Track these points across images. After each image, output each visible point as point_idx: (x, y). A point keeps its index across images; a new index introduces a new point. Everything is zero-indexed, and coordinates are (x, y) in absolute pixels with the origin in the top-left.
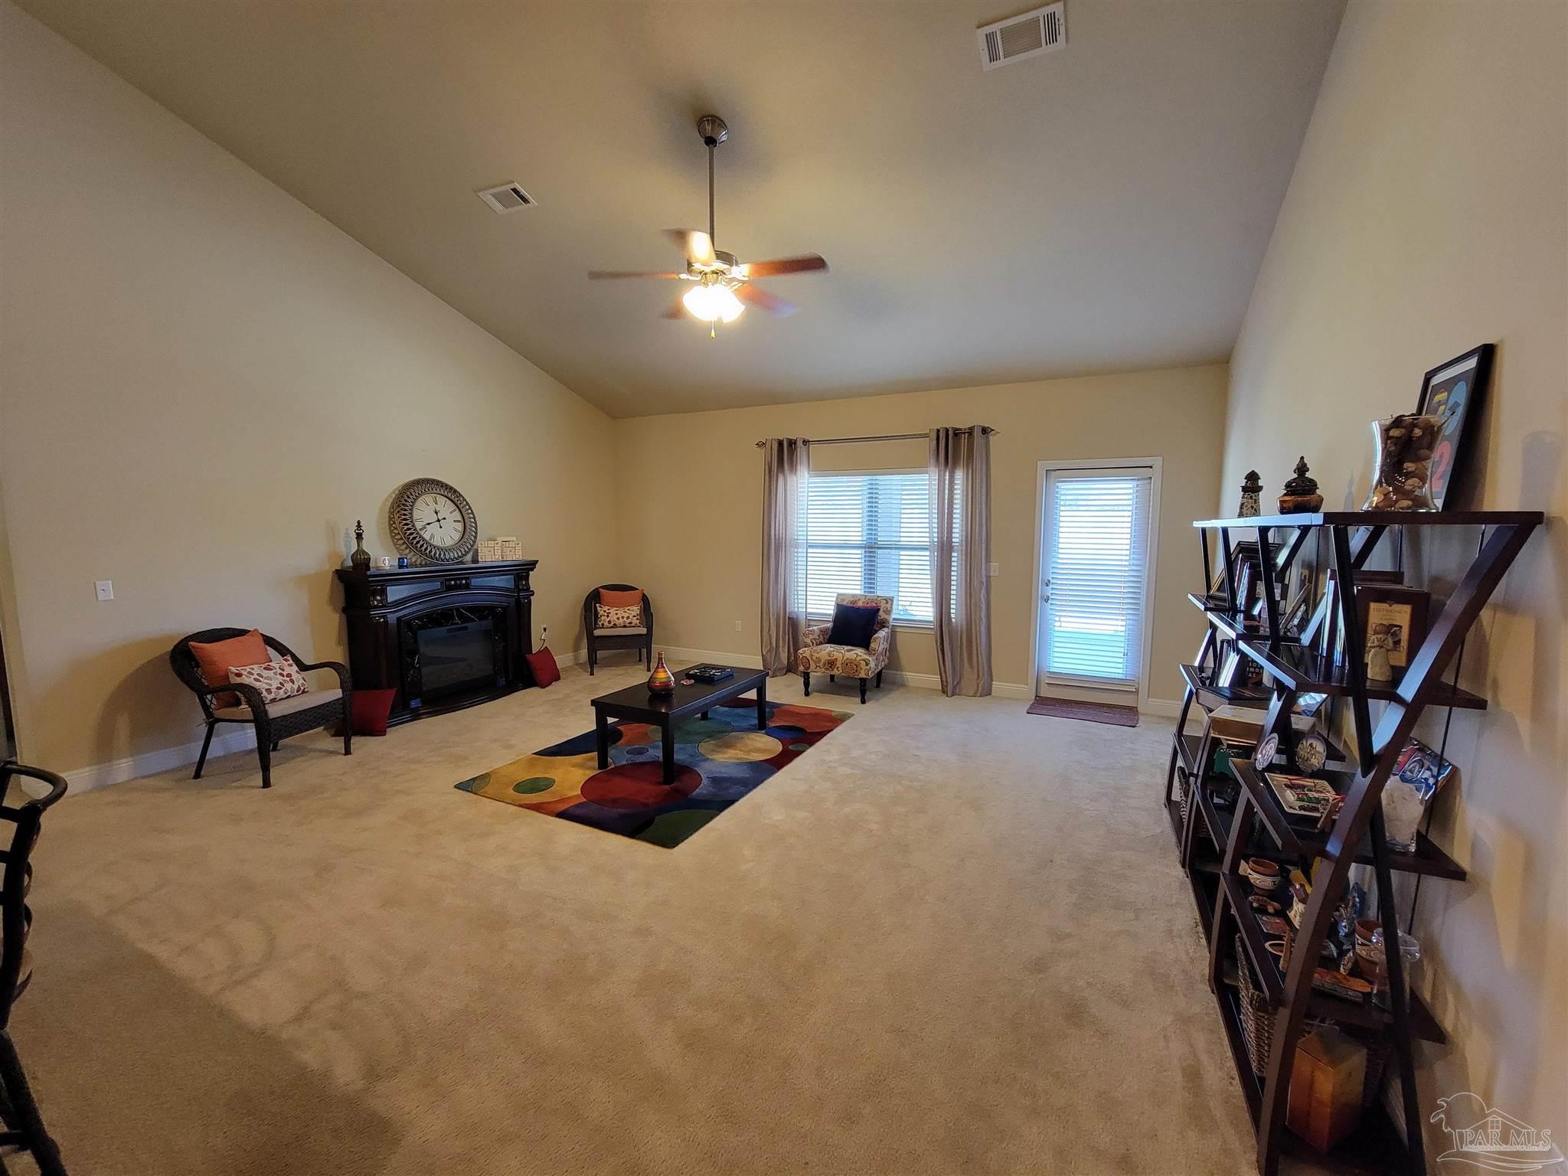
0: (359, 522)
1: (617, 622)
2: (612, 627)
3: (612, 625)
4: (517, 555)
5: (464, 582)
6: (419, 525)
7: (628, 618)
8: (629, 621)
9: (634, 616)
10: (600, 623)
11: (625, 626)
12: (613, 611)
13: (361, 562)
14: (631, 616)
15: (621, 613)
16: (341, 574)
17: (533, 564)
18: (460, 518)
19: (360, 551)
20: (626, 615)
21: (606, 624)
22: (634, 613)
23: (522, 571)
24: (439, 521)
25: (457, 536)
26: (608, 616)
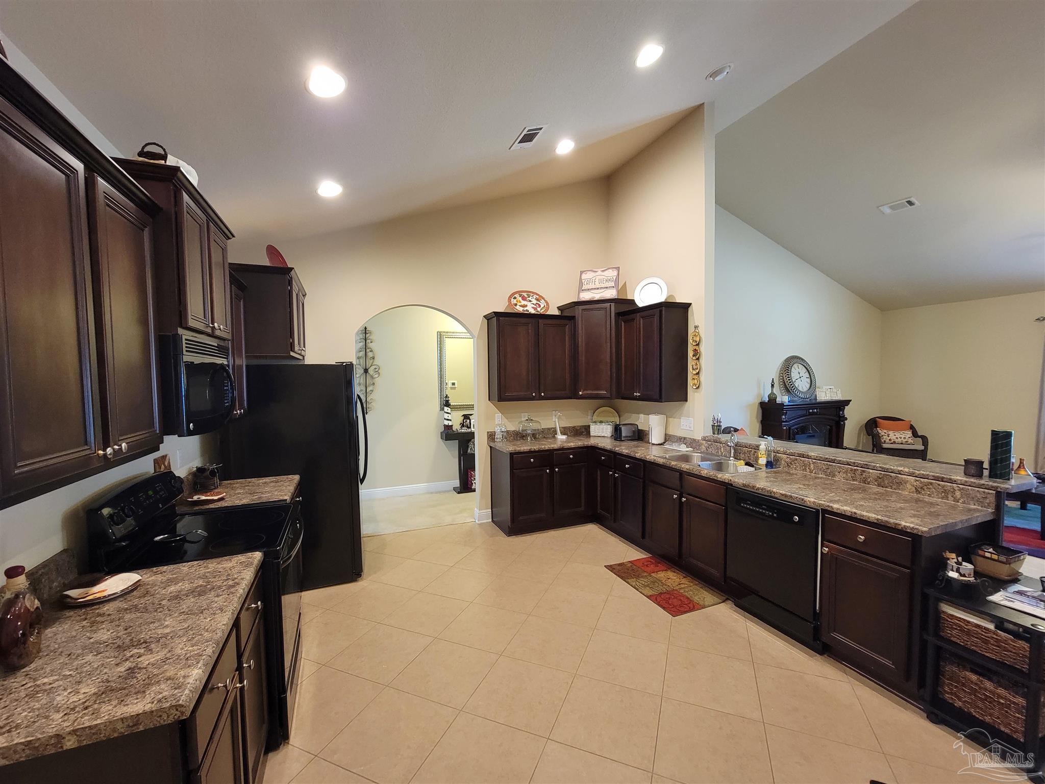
0: (773, 379)
1: (896, 440)
2: (892, 443)
3: (892, 442)
4: (838, 396)
5: (815, 410)
6: (794, 380)
7: (905, 438)
8: (906, 440)
9: (909, 438)
10: (883, 440)
11: (902, 444)
12: (891, 433)
13: (772, 399)
14: (907, 437)
15: (898, 435)
16: (762, 404)
17: (847, 402)
18: (808, 376)
19: (772, 393)
20: (903, 436)
21: (887, 441)
22: (909, 436)
23: (841, 405)
24: (800, 377)
25: (808, 386)
26: (888, 436)
